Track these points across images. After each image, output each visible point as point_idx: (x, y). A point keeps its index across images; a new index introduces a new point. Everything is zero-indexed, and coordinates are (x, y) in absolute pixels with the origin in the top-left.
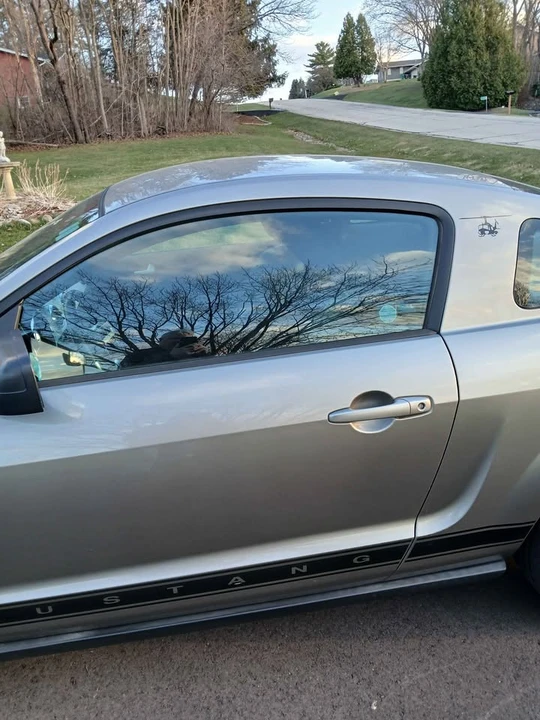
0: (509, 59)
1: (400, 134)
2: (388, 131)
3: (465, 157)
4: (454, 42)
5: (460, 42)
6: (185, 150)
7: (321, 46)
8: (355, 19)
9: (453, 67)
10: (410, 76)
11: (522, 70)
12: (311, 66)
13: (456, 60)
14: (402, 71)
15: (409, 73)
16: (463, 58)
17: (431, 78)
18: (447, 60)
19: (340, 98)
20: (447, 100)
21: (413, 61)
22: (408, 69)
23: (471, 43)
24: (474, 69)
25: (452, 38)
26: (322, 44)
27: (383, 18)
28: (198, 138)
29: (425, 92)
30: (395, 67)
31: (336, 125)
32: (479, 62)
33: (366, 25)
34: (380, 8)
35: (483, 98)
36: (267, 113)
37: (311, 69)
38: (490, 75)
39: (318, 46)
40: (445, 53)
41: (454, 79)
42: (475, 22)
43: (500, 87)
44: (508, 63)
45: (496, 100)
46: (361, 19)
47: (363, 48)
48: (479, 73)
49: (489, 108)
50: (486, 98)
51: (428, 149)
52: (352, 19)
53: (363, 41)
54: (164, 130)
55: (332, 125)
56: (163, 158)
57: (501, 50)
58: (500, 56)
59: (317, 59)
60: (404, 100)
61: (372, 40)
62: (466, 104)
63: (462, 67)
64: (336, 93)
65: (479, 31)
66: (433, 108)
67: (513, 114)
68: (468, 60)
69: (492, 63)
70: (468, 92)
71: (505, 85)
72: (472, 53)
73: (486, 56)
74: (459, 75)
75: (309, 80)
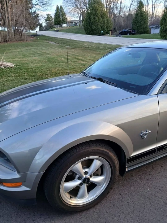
0: (107, 20)
1: (84, 42)
2: (79, 41)
3: (106, 48)
4: (92, 15)
5: (94, 15)
6: (17, 47)
7: (48, 15)
8: (59, 7)
9: (93, 22)
10: (76, 25)
11: (111, 24)
12: (45, 21)
13: (93, 20)
14: (74, 24)
15: (76, 24)
16: (95, 20)
17: (86, 26)
18: (90, 20)
19: (57, 31)
20: (91, 32)
21: (77, 20)
22: (75, 23)
23: (97, 16)
24: (98, 23)
25: (91, 14)
26: (48, 14)
27: (69, 7)
28: (19, 43)
29: (85, 30)
30: (72, 22)
31: (61, 39)
32: (100, 21)
33: (63, 9)
34: (68, 4)
35: (102, 32)
36: (36, 35)
37: (45, 22)
38: (103, 25)
39: (47, 15)
40: (90, 18)
41: (93, 26)
42: (97, 10)
43: (106, 29)
44: (107, 22)
45: (105, 32)
46: (61, 7)
47: (62, 16)
48: (100, 24)
49: (104, 35)
50: (103, 32)
51: (94, 46)
52: (58, 7)
53: (62, 14)
54: (7, 40)
55: (60, 39)
56: (10, 49)
57: (105, 18)
58: (105, 20)
59: (47, 19)
60: (78, 32)
61: (65, 13)
62: (97, 33)
63: (95, 22)
64: (56, 30)
65: (99, 13)
66: (88, 34)
67: (112, 36)
68: (96, 21)
69: (103, 22)
70: (97, 30)
71: (107, 28)
72: (97, 19)
73: (101, 19)
74: (94, 25)
75: (45, 25)
